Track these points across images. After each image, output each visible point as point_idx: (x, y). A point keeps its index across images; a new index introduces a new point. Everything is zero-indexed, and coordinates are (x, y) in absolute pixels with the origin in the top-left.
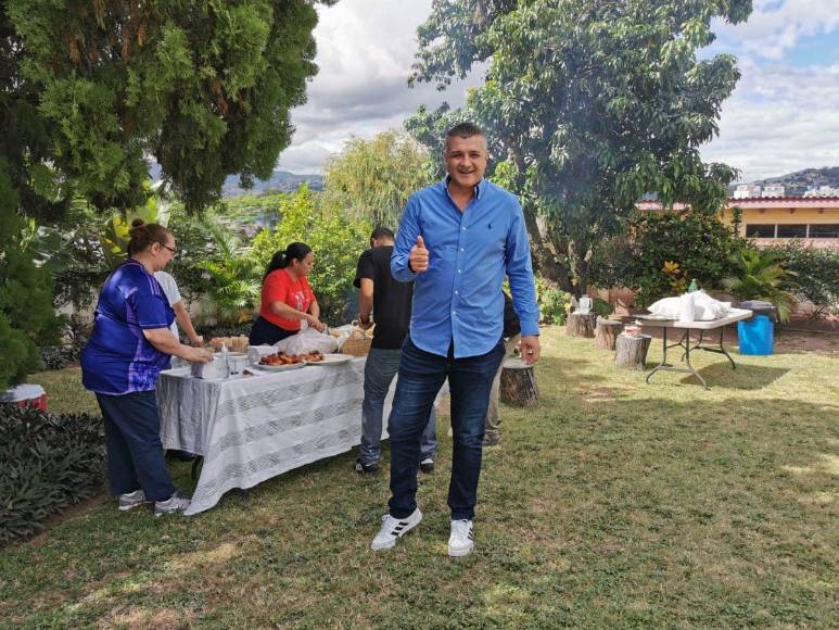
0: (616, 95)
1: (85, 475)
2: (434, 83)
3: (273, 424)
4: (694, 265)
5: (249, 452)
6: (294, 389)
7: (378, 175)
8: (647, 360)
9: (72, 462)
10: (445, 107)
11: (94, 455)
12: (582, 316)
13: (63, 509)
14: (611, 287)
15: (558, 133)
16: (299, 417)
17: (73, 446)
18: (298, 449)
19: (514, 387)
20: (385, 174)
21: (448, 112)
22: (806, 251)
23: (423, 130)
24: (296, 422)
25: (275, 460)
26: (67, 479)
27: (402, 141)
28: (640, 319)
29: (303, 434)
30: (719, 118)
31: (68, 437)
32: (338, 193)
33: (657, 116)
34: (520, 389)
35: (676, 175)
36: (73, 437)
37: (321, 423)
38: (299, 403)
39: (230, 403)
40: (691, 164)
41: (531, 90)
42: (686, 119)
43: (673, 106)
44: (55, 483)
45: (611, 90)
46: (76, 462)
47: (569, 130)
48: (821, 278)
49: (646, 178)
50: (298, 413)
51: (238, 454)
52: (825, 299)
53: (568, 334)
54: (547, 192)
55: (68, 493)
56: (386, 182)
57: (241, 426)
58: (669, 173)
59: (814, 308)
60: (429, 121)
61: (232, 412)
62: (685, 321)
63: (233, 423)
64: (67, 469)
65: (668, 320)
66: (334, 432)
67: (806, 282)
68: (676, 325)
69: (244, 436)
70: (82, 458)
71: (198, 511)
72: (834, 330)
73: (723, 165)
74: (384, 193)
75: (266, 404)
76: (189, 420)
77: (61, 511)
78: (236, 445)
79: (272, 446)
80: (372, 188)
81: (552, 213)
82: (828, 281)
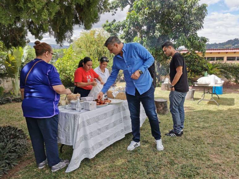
0: (177, 14)
1: (14, 154)
2: (111, 13)
3: (99, 130)
4: (193, 68)
5: (91, 143)
6: (106, 114)
7: (91, 43)
8: (194, 97)
9: (9, 149)
10: (114, 21)
11: (17, 144)
12: (166, 84)
13: (7, 171)
14: (166, 75)
15: (157, 27)
16: (108, 126)
17: (8, 141)
18: (108, 139)
19: (161, 108)
20: (94, 43)
21: (116, 22)
22: (224, 63)
23: (108, 28)
24: (107, 128)
25: (100, 144)
26: (8, 158)
27: (98, 33)
28: (196, 84)
29: (110, 132)
30: (203, 23)
31: (5, 137)
32: (78, 49)
33: (187, 22)
34: (163, 109)
35: (191, 40)
36: (7, 137)
37: (115, 127)
38: (108, 120)
39: (83, 122)
40: (195, 37)
41: (148, 13)
42: (195, 23)
43: (191, 19)
44: (3, 160)
45: (175, 12)
46: (11, 149)
47: (160, 26)
48: (229, 71)
49: (183, 41)
50: (107, 124)
51: (87, 144)
52: (230, 77)
53: (162, 90)
54: (151, 46)
55: (9, 164)
56: (94, 45)
57: (88, 132)
58: (189, 40)
59: (228, 80)
60: (110, 25)
61: (84, 126)
62: (212, 84)
63: (85, 131)
64: (7, 153)
65: (206, 84)
66: (119, 130)
67: (225, 73)
68: (209, 85)
69: (89, 136)
70: (13, 147)
71: (72, 170)
72: (233, 86)
73: (204, 37)
74: (93, 48)
75: (96, 122)
76: (63, 130)
77: (7, 173)
78: (86, 140)
79: (99, 139)
80: (90, 47)
81: (153, 53)
82: (231, 72)
